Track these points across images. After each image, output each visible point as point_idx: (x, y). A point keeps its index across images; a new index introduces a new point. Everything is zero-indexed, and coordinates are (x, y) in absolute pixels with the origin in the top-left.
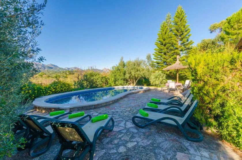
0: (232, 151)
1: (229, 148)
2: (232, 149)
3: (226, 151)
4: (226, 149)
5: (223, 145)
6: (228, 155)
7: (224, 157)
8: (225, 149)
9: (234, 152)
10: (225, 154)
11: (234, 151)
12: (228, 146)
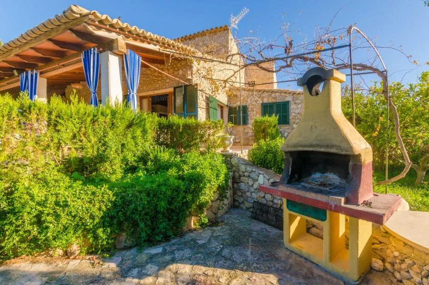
0: (31, 264)
1: (23, 265)
2: (28, 262)
3: (24, 272)
4: (21, 269)
5: (11, 268)
6: (31, 274)
7: (29, 280)
8: (19, 271)
9: (35, 264)
10: (26, 275)
11: (34, 262)
12: (20, 262)
